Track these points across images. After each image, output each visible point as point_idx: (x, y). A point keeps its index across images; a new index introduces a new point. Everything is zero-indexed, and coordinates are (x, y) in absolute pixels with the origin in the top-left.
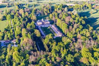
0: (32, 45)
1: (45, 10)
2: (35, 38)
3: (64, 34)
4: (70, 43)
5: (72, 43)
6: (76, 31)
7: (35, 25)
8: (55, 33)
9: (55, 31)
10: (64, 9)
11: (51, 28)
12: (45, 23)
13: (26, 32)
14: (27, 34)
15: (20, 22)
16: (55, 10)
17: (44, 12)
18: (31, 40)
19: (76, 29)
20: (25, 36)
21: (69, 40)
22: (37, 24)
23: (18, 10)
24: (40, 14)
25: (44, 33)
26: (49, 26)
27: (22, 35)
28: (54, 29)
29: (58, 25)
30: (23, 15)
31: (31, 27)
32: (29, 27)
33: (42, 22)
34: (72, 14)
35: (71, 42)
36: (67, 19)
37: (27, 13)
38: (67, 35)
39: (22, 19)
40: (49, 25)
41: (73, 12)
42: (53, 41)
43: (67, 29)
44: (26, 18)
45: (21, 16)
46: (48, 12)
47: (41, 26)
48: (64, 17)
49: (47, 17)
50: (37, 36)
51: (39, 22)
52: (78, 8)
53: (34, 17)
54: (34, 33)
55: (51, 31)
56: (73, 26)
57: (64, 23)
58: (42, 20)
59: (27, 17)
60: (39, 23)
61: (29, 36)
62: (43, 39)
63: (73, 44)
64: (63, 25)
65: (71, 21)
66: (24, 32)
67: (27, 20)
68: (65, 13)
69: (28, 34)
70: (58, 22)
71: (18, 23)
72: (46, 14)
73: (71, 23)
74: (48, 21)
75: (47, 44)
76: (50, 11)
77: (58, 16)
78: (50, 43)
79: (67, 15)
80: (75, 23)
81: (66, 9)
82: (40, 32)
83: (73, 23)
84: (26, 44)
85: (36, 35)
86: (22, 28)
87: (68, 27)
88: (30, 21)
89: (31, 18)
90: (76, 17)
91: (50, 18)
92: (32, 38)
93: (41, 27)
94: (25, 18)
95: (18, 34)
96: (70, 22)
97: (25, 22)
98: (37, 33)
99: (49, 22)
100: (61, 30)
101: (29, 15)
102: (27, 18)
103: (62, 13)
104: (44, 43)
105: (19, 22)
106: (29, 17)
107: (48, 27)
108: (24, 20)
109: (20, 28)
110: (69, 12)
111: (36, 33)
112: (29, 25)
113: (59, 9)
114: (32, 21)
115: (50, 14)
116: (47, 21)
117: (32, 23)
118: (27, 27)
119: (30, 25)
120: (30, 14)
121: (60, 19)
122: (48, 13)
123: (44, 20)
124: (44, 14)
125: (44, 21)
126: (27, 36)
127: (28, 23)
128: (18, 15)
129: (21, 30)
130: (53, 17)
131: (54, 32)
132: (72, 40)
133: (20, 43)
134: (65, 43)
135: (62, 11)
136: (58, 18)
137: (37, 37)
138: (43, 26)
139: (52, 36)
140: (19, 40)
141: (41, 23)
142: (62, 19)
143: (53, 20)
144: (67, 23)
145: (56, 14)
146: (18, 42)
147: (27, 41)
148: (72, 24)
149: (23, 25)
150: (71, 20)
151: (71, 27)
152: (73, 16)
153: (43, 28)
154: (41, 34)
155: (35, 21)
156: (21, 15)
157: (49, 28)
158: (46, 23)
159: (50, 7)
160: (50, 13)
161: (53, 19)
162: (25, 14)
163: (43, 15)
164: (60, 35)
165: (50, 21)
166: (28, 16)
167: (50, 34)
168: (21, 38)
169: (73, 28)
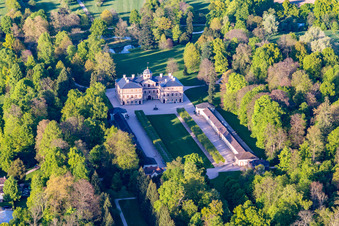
0: (89, 215)
1: (159, 21)
2: (105, 174)
3: (260, 154)
4: (300, 208)
5: (312, 209)
6: (326, 142)
7: (106, 100)
8: (212, 147)
9: (214, 140)
10: (256, 19)
11: (193, 123)
12: (162, 92)
13: (61, 143)
14: (65, 151)
15: (29, 83)
16: (214, 24)
17: (155, 31)
18: (85, 190)
19: (325, 133)
20: (54, 165)
21: (290, 195)
22: (117, 97)
23: (18, 21)
24: (134, 42)
25: (156, 146)
26: (179, 110)
27: (40, 154)
28: (205, 129)
29: (226, 105)
30: (43, 45)
31: (86, 112)
32: (76, 112)
33: (146, 89)
34: (303, 50)
35: (306, 205)
36: (277, 78)
37: (62, 38)
38: (276, 161)
39: (37, 67)
40: (181, 106)
41: (305, 38)
42: (207, 196)
43: (280, 130)
44: (60, 64)
45: (34, 52)
46: (176, 32)
47: (139, 108)
48: (259, 62)
49: (171, 62)
50: (116, 166)
51: (126, 87)
52: (331, 19)
53: (100, 61)
54: (103, 148)
55: (192, 135)
56: (310, 114)
57: (264, 98)
58: (146, 75)
59: (62, 57)
60: (128, 94)
61: (76, 161)
62: (152, 185)
63: (316, 217)
64: (256, 107)
65: (299, 88)
66: (48, 139)
67: (63, 76)
68: (265, 44)
69: (71, 153)
70: (229, 91)
71: (16, 87)
72: (164, 44)
73: (302, 97)
74: (175, 84)
75: (175, 209)
76: (183, 29)
77: (230, 59)
78: (189, 206)
79: (277, 53)
80: (320, 98)
81: (268, 21)
82: (134, 140)
83: (312, 99)
84: (61, 209)
85: (113, 156)
86: (37, 119)
87: (285, 122)
88: (79, 78)
89: (88, 65)
90: (323, 64)
91: (187, 64)
92: (90, 176)
93: (140, 115)
94: (53, 64)
95: (18, 150)
96: (292, 89)
97: (51, 86)
98: (120, 147)
99: (180, 89)
100: (243, 136)
101: (75, 50)
102: (67, 64)
103: (252, 42)
104: (157, 206)
105: (20, 84)
106: (77, 56)
107: (174, 116)
108: (50, 72)
109: (27, 115)
110: (288, 39)
111: (113, 146)
112: (74, 101)
113: (232, 19)
114: (93, 78)
115: (184, 43)
116: (170, 84)
117: (90, 90)
118: (65, 111)
119: (80, 102)
120: (81, 45)
121: (238, 71)
122: (175, 38)
123: (153, 78)
124: (154, 44)
125: (152, 83)
126: (63, 163)
127: (71, 94)
128: (18, 44)
129: (33, 129)
130: (204, 62)
131: (206, 141)
132: (307, 196)
133: (24, 198)
134: (271, 211)
135: (251, 28)
136: (230, 67)
137: (116, 168)
138: (148, 109)
139: (199, 166)
140: (24, 186)
141: (137, 93)
142: (251, 73)
143: (199, 76)
144: (279, 96)
145: (218, 46)
146: (13, 196)
147: (63, 194)
148: (303, 105)
149: (42, 104)
150: (301, 83)
151: (298, 120)
152: (308, 62)
153: (150, 117)
154: (139, 152)
155: (109, 82)
156: (32, 47)
157: (180, 119)
158: (167, 91)
159: (186, 8)
160: (183, 37)
161: (205, 73)
162: (52, 41)
163: (146, 51)
164: (243, 163)
165: (184, 82)
166: (69, 51)
167: (191, 159)
168: (32, 174)
169: (309, 124)
